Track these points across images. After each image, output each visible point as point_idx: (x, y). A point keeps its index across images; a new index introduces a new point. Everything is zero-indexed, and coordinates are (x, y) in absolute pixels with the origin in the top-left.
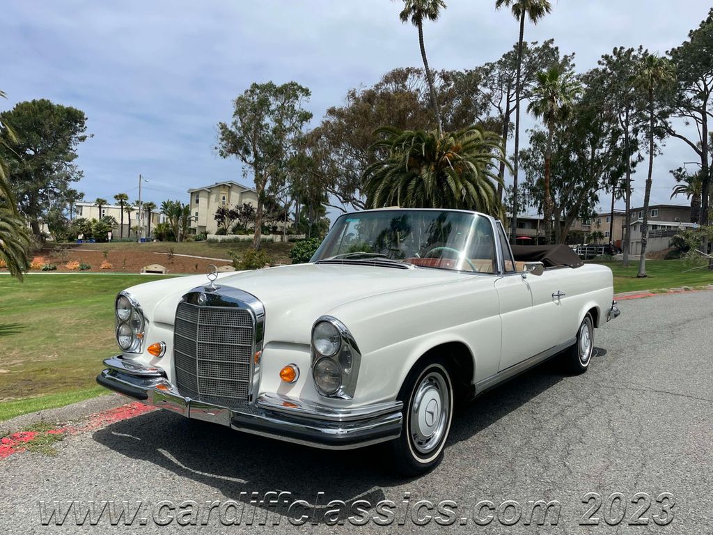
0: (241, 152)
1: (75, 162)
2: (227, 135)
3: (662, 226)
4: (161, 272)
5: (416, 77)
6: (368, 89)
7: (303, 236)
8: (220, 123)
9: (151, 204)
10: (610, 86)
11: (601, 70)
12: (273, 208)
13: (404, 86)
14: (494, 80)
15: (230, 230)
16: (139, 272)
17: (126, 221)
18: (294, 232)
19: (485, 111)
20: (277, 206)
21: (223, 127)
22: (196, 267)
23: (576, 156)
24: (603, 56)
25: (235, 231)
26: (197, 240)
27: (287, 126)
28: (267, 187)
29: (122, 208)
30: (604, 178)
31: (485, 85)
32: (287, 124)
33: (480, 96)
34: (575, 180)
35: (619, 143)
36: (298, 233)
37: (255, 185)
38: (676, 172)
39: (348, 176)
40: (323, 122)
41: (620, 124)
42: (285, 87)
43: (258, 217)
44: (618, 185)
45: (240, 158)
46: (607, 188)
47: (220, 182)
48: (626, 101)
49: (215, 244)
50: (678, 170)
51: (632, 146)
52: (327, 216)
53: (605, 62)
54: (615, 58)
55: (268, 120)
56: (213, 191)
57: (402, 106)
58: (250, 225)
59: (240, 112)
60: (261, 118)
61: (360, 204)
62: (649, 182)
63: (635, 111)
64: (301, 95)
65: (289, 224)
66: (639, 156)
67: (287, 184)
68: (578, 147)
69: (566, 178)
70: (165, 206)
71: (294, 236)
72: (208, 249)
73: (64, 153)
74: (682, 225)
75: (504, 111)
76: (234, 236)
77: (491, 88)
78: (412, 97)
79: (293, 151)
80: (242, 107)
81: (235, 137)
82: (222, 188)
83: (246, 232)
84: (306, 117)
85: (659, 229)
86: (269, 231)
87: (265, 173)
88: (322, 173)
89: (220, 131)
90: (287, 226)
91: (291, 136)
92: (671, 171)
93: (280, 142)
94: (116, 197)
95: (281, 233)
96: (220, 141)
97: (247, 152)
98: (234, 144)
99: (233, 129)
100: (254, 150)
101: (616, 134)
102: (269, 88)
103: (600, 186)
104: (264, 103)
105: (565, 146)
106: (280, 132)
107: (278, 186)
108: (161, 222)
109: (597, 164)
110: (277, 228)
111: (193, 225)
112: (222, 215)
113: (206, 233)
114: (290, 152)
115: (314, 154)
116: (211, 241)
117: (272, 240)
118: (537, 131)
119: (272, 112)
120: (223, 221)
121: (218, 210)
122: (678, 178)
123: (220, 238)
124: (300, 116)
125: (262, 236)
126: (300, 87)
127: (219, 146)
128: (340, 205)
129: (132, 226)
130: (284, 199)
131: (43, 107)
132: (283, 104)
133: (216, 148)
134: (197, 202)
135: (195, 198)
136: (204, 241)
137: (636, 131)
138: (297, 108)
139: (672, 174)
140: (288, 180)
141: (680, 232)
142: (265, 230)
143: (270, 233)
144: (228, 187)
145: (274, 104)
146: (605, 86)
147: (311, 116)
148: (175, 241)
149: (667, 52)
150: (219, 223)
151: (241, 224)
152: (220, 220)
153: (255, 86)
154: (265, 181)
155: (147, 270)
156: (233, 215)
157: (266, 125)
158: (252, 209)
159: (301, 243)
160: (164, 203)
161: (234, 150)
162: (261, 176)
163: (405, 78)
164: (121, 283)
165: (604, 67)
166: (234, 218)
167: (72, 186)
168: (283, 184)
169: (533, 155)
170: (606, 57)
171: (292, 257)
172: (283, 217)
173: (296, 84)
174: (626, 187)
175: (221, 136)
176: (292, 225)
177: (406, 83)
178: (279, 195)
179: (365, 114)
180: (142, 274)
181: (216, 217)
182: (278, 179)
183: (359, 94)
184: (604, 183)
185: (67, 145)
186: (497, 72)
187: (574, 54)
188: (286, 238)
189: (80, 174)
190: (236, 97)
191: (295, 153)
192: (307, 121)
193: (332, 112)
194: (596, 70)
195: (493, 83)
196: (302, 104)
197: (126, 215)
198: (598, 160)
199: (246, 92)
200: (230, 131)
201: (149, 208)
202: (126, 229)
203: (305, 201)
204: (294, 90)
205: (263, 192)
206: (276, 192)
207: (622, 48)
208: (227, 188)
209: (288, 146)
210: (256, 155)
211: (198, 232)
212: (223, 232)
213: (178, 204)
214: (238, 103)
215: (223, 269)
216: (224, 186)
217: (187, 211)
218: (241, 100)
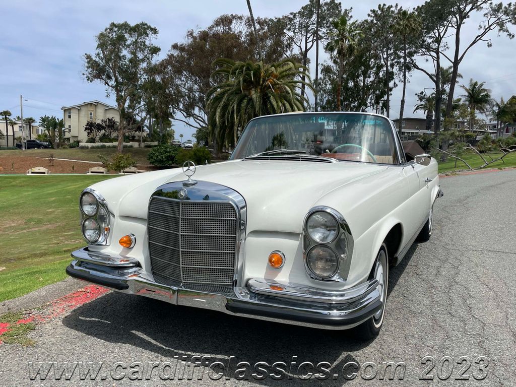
0: (104, 77)
2: (92, 64)
3: (408, 133)
4: (44, 173)
5: (239, 22)
6: (202, 30)
7: (156, 143)
8: (86, 54)
9: (31, 119)
10: (376, 32)
11: (369, 21)
12: (132, 121)
13: (230, 29)
14: (296, 26)
15: (97, 138)
16: (25, 173)
17: (11, 133)
18: (149, 140)
19: (289, 49)
20: (135, 121)
21: (89, 57)
22: (73, 168)
23: (353, 83)
24: (371, 11)
25: (101, 140)
26: (72, 147)
27: (140, 58)
28: (126, 105)
29: (7, 123)
30: (371, 99)
31: (289, 30)
32: (140, 56)
33: (286, 38)
34: (352, 100)
35: (381, 74)
36: (152, 141)
37: (117, 104)
38: (419, 94)
39: (189, 97)
40: (168, 55)
41: (382, 61)
42: (137, 26)
43: (121, 128)
44: (381, 104)
45: (103, 82)
46: (373, 106)
47: (88, 101)
48: (387, 44)
49: (87, 150)
50: (421, 93)
51: (390, 76)
52: (172, 128)
53: (373, 15)
54: (379, 12)
55: (125, 52)
56: (83, 108)
57: (229, 44)
58: (114, 135)
59: (102, 46)
60: (119, 51)
61: (199, 118)
62: (403, 102)
63: (392, 51)
64: (151, 33)
65: (145, 134)
66: (395, 83)
67: (142, 103)
68: (354, 77)
69: (346, 99)
70: (44, 120)
71: (149, 143)
72: (81, 154)
74: (421, 132)
75: (304, 50)
76: (102, 144)
77: (294, 32)
78: (236, 37)
79: (146, 77)
80: (103, 41)
81: (99, 65)
82: (89, 106)
83: (111, 141)
84: (155, 50)
85: (406, 134)
86: (129, 140)
87: (124, 94)
88: (170, 95)
89: (86, 61)
90: (143, 136)
91: (144, 65)
92: (416, 94)
93: (136, 70)
95: (138, 141)
96: (86, 69)
98: (98, 71)
99: (97, 59)
100: (115, 76)
101: (380, 67)
102: (125, 27)
103: (369, 104)
104: (121, 39)
105: (345, 76)
106: (135, 62)
107: (135, 104)
108: (40, 133)
109: (367, 88)
110: (135, 137)
111: (67, 135)
112: (90, 127)
113: (78, 142)
114: (143, 78)
115: (163, 80)
116: (83, 148)
117: (131, 146)
118: (326, 65)
119: (129, 46)
120: (91, 132)
121: (87, 124)
122: (421, 99)
123: (90, 145)
124: (150, 50)
125: (124, 143)
126: (149, 27)
127: (85, 73)
128: (184, 119)
129: (16, 136)
130: (140, 115)
132: (136, 40)
133: (83, 74)
134: (70, 117)
135: (67, 114)
136: (77, 148)
137: (392, 65)
138: (147, 43)
139: (416, 96)
140: (143, 99)
141: (420, 137)
142: (127, 139)
143: (130, 140)
144: (95, 105)
145: (130, 40)
146: (372, 32)
147: (159, 50)
148: (52, 148)
149: (414, 9)
150: (88, 133)
151: (107, 134)
152: (89, 131)
153: (113, 25)
154: (125, 100)
155: (32, 171)
156: (99, 127)
157: (124, 56)
158: (114, 123)
159: (155, 148)
160: (42, 118)
161: (98, 76)
162: (122, 96)
163: (230, 22)
164: (11, 182)
165: (372, 18)
166: (100, 130)
168: (139, 103)
169: (323, 82)
170: (374, 11)
171: (149, 159)
172: (140, 128)
173: (146, 24)
174: (386, 106)
175: (87, 65)
176: (147, 134)
177: (231, 26)
178: (137, 111)
179: (202, 48)
180: (28, 174)
181: (86, 129)
182: (135, 99)
183: (196, 34)
184: (371, 103)
186: (298, 19)
187: (351, 8)
188: (143, 144)
190: (98, 34)
191: (148, 78)
192: (156, 54)
193: (175, 47)
194: (366, 21)
195: (295, 28)
196: (151, 40)
197: (10, 128)
198: (367, 86)
199: (106, 30)
200: (95, 61)
201: (30, 121)
202: (11, 139)
203: (156, 116)
204: (145, 29)
205: (123, 109)
206: (134, 110)
207: (384, 5)
208: (93, 107)
209: (142, 73)
210: (116, 80)
211: (72, 141)
212: (92, 140)
213: (54, 119)
214: (100, 38)
215: (95, 169)
216: (91, 104)
217: (61, 124)
218: (102, 36)
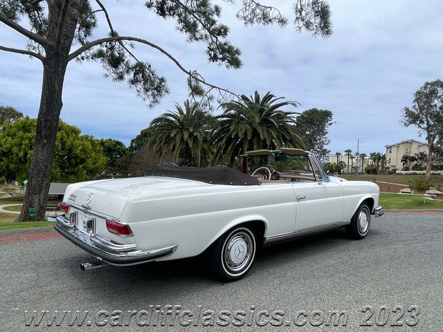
0: (418, 122)
1: (326, 136)
2: (409, 114)
8: (405, 107)
9: (364, 154)
12: (440, 154)
15: (411, 167)
17: (350, 164)
21: (407, 109)
25: (414, 168)
26: (390, 173)
28: (435, 142)
29: (348, 157)
37: (427, 141)
43: (429, 160)
45: (417, 126)
47: (405, 140)
49: (401, 176)
55: (436, 102)
56: (402, 146)
58: (424, 164)
59: (417, 100)
60: (432, 101)
70: (372, 155)
72: (396, 179)
73: (322, 131)
76: (413, 171)
80: (419, 96)
81: (414, 114)
82: (406, 144)
83: (422, 170)
86: (438, 168)
87: (434, 133)
89: (405, 112)
94: (346, 151)
96: (404, 117)
97: (422, 122)
98: (413, 118)
99: (413, 110)
100: (427, 120)
102: (437, 83)
104: (434, 92)
108: (369, 164)
111: (388, 165)
112: (405, 159)
113: (396, 170)
116: (398, 174)
117: (439, 174)
119: (440, 97)
120: (406, 163)
121: (403, 157)
123: (404, 172)
125: (432, 172)
127: (404, 120)
129: (353, 166)
131: (314, 111)
133: (402, 122)
134: (390, 152)
135: (389, 150)
136: (394, 174)
142: (434, 168)
144: (410, 143)
145: (441, 92)
148: (377, 174)
150: (404, 164)
151: (418, 164)
152: (404, 162)
153: (428, 84)
154: (434, 138)
156: (413, 159)
157: (435, 105)
158: (425, 156)
161: (413, 122)
162: (432, 135)
166: (413, 161)
167: (325, 147)
175: (405, 115)
181: (402, 161)
185: (323, 128)
189: (329, 141)
190: (415, 92)
197: (350, 160)
199: (421, 88)
200: (411, 111)
201: (363, 156)
202: (350, 167)
205: (433, 145)
210: (428, 124)
211: (391, 169)
212: (407, 169)
213: (379, 154)
214: (416, 95)
215: (405, 190)
216: (407, 142)
217: (384, 157)
218: (418, 93)
